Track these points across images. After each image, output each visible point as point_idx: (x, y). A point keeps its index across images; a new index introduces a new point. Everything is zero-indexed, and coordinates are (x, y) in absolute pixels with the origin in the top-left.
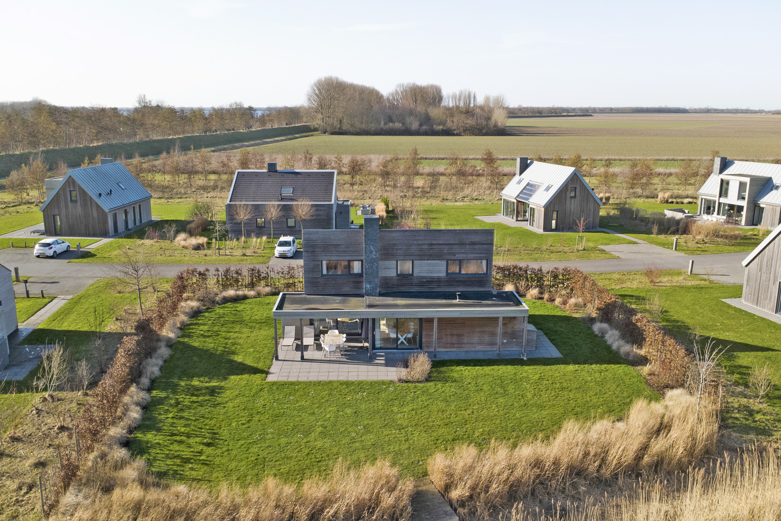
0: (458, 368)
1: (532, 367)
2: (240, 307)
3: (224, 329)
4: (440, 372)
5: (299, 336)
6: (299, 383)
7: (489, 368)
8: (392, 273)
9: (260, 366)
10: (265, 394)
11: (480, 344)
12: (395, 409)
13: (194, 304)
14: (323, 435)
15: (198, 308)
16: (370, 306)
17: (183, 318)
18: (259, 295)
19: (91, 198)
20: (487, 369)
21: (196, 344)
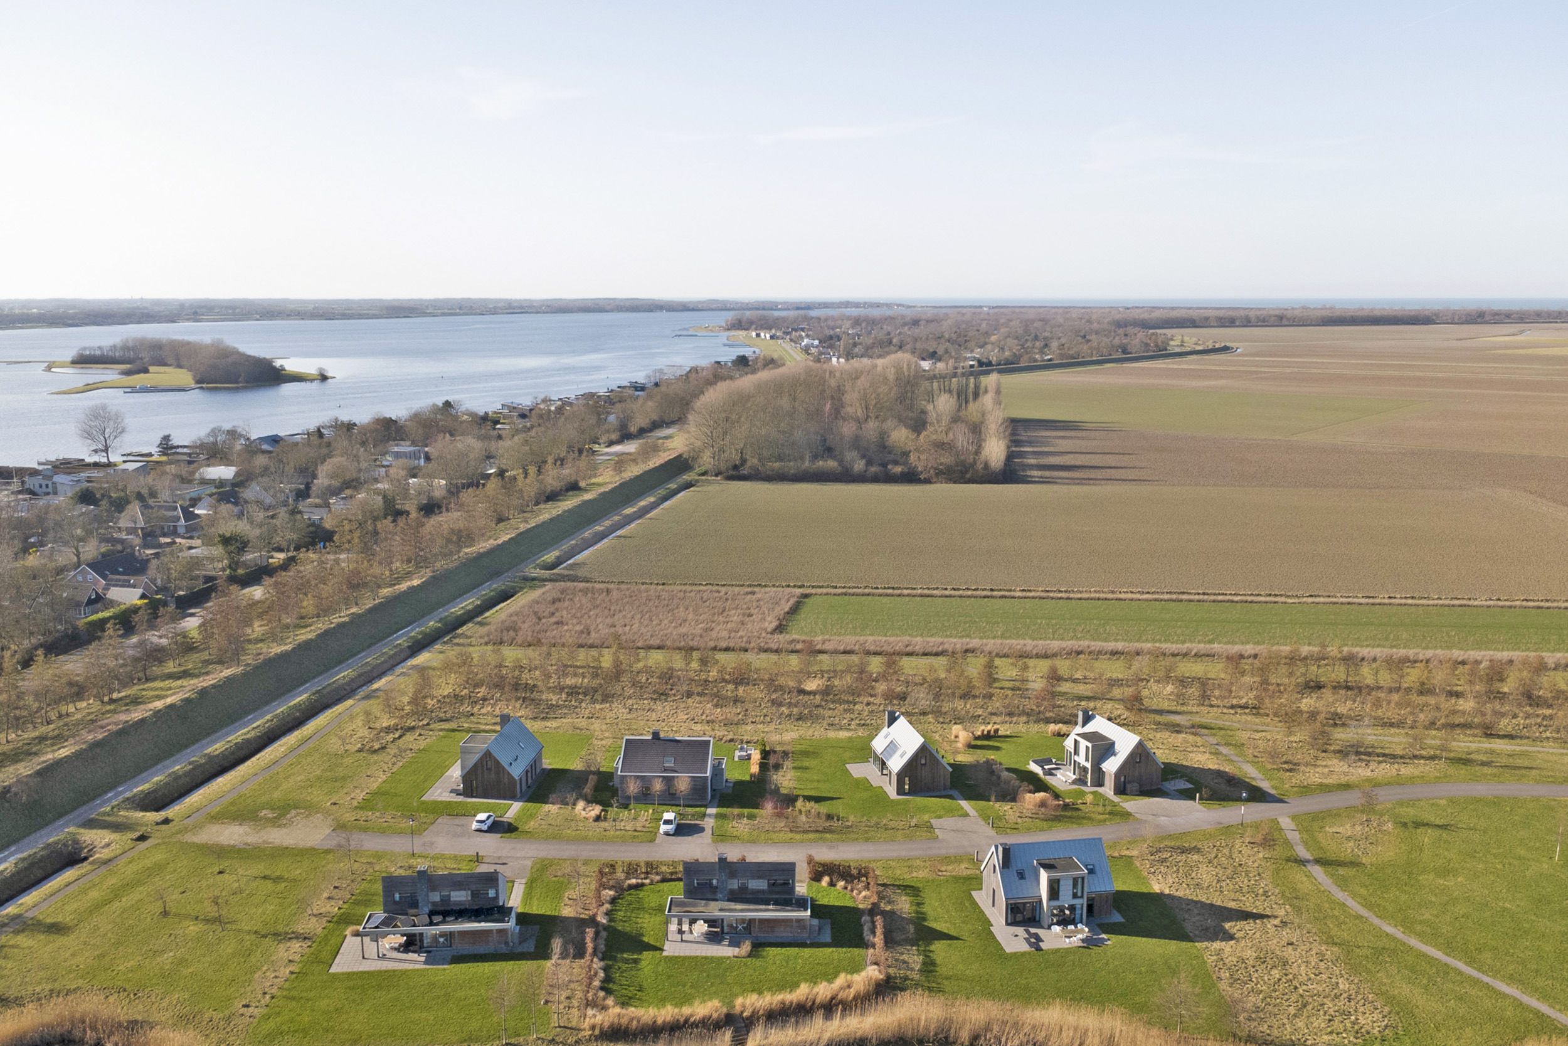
0: (768, 949)
2: (641, 894)
3: (633, 915)
4: (757, 951)
5: (680, 923)
6: (680, 957)
9: (658, 944)
11: (784, 933)
13: (612, 893)
16: (721, 910)
18: (651, 884)
19: (504, 768)
20: (783, 950)
21: (620, 928)
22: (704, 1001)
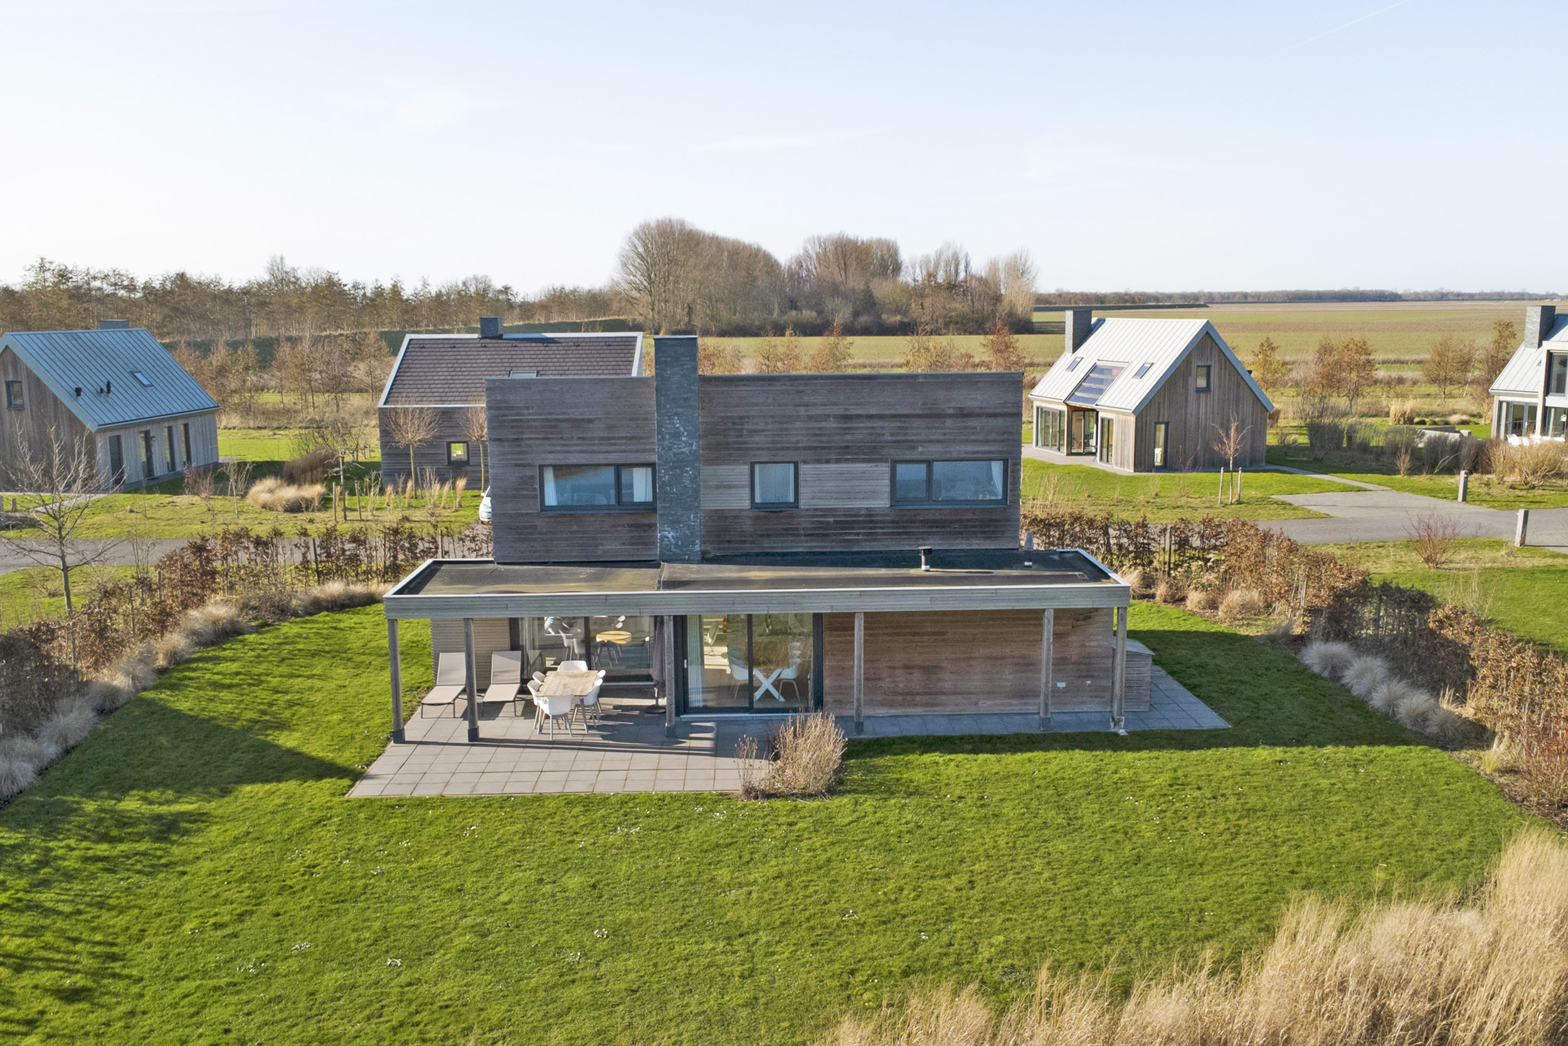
0: (927, 758)
1: (1144, 754)
4: (875, 770)
6: (443, 801)
7: (1019, 756)
8: (739, 501)
9: (344, 758)
10: (327, 833)
11: (990, 693)
14: (472, 958)
15: (232, 622)
17: (179, 645)
19: (52, 396)
20: (1013, 761)
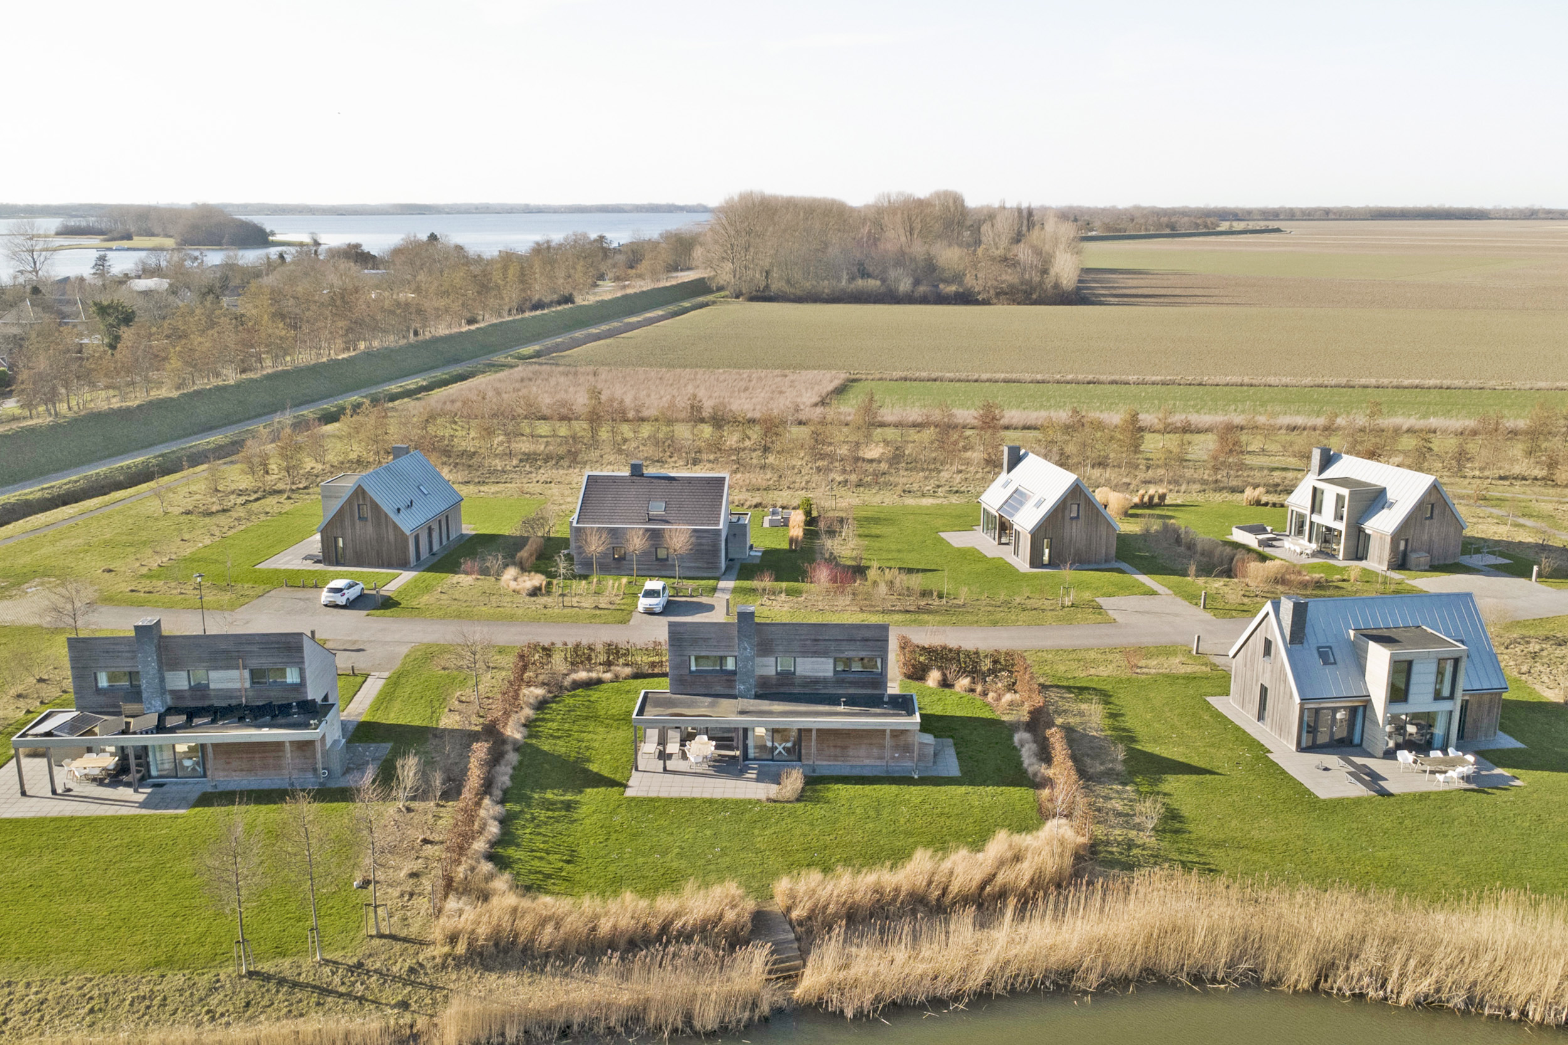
0: (836, 787)
1: (919, 788)
2: (594, 695)
3: (576, 728)
4: (815, 791)
5: (662, 741)
6: (659, 799)
7: (871, 787)
8: (771, 672)
9: (618, 777)
10: (622, 810)
11: (868, 757)
12: (756, 832)
13: (540, 692)
14: (680, 856)
15: (544, 697)
16: (742, 713)
17: (528, 712)
18: (616, 678)
19: (386, 515)
20: (868, 789)
21: (546, 748)
22: (706, 885)
